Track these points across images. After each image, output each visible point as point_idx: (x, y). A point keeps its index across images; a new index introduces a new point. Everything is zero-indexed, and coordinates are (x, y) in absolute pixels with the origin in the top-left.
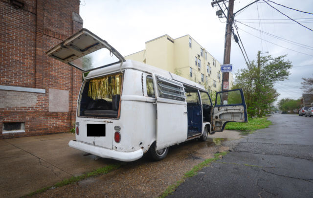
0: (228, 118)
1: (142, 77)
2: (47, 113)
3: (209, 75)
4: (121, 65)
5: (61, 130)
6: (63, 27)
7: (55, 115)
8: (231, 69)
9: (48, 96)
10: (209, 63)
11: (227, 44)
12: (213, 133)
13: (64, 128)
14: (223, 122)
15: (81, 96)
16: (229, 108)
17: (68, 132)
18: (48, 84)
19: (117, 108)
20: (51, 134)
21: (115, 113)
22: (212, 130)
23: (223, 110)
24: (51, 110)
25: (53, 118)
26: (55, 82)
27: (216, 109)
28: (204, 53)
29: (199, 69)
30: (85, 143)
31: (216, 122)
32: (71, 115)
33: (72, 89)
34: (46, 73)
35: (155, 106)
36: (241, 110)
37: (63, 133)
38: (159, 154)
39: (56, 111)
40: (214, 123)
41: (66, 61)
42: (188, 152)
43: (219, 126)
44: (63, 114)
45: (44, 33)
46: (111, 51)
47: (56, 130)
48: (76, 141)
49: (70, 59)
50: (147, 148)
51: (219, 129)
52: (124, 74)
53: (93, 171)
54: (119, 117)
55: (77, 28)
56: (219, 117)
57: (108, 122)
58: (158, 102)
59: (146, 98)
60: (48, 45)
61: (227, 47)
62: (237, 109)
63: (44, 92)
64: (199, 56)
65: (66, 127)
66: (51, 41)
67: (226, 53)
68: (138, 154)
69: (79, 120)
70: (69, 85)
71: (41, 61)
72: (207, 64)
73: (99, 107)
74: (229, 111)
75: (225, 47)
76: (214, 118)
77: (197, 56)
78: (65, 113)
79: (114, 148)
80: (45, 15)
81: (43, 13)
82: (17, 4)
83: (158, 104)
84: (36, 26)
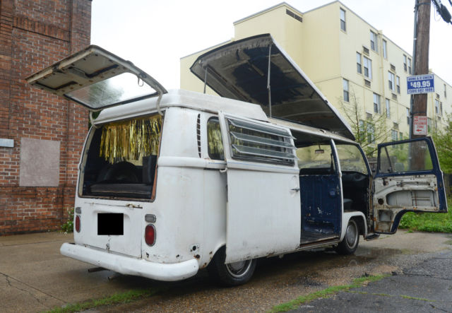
0: (404, 202)
1: (199, 121)
2: (16, 190)
3: (395, 96)
4: (159, 100)
5: (43, 224)
6: (52, 9)
7: (32, 193)
8: (432, 85)
9: (19, 153)
10: (393, 67)
11: (421, 28)
12: (375, 237)
13: (49, 222)
14: (396, 211)
15: (86, 156)
16: (407, 179)
17: (56, 230)
18: (20, 129)
19: (150, 181)
20: (22, 233)
21: (147, 191)
22: (371, 229)
23: (393, 184)
24: (24, 183)
25: (27, 199)
26: (33, 124)
27: (378, 182)
28: (379, 42)
29: (368, 83)
30: (92, 247)
31: (381, 212)
32: (63, 195)
33: (66, 139)
34: (16, 106)
35: (224, 177)
36: (432, 184)
37: (45, 231)
38: (235, 272)
39: (33, 184)
40: (376, 215)
41: (60, 92)
42: (300, 273)
43: (388, 220)
44: (47, 191)
45: (15, 25)
46: (139, 77)
47: (33, 225)
48: (74, 244)
49: (67, 89)
50: (206, 259)
51: (386, 227)
52: (163, 117)
53: (104, 298)
54: (154, 198)
55: (80, 10)
56: (385, 200)
57: (134, 207)
58: (229, 169)
59: (206, 161)
60: (22, 48)
61: (420, 35)
62: (422, 183)
63: (12, 146)
64: (366, 50)
65: (53, 219)
66: (28, 39)
67: (419, 50)
68: (188, 267)
69: (80, 202)
70: (62, 130)
71: (8, 82)
72: (389, 68)
73: (120, 178)
74: (406, 187)
75: (416, 35)
76: (376, 202)
77: (361, 50)
78: (52, 190)
79: (144, 256)
83: (229, 172)
84: (1, 11)
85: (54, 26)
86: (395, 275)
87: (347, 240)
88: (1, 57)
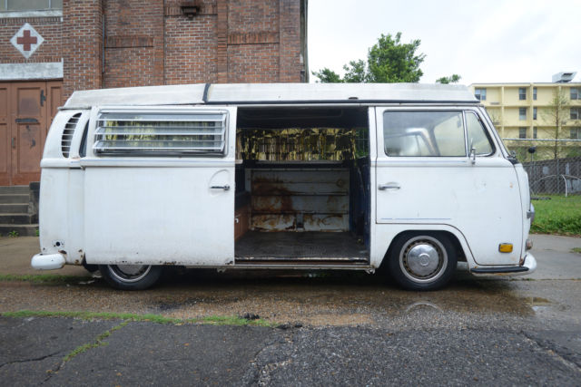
1: (73, 120)
45: (229, 42)
50: (76, 256)
60: (236, 62)
66: (241, 52)
80: (230, 8)
81: (228, 8)
82: (190, 11)
83: (87, 169)
84: (217, 34)
85: (264, 32)
86: (283, 328)
87: (406, 267)
88: (220, 74)
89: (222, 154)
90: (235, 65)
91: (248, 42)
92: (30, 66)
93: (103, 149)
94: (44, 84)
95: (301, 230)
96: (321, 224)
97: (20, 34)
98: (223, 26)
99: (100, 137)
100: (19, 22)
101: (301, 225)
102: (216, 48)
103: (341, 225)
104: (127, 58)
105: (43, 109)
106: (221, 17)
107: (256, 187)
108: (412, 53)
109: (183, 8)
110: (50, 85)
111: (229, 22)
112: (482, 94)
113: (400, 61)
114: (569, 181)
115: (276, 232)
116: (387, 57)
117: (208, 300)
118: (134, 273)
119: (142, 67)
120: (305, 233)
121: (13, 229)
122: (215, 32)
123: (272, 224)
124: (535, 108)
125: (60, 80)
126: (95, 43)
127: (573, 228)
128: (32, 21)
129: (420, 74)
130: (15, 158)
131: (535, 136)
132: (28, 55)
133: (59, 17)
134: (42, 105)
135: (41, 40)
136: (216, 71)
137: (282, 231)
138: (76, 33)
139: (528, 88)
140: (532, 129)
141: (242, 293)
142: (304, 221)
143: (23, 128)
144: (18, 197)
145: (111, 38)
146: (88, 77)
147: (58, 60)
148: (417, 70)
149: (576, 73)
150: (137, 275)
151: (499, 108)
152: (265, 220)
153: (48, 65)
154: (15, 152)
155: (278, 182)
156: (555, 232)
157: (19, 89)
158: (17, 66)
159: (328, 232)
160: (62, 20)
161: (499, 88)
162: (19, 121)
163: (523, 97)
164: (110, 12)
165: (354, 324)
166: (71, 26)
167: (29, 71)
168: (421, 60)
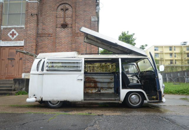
45: (76, 35)
59: (39, 72)
66: (79, 38)
80: (76, 25)
81: (75, 25)
82: (64, 26)
83: (44, 75)
84: (72, 33)
86: (99, 115)
87: (130, 102)
88: (73, 45)
89: (80, 71)
90: (78, 42)
91: (82, 35)
92: (13, 42)
93: (48, 69)
94: (17, 47)
95: (100, 92)
96: (106, 91)
97: (11, 32)
98: (74, 31)
99: (47, 66)
100: (11, 29)
101: (100, 91)
102: (72, 37)
103: (112, 91)
104: (44, 40)
105: (17, 55)
106: (74, 28)
107: (86, 80)
108: (132, 37)
109: (62, 25)
110: (19, 48)
111: (76, 29)
112: (157, 48)
113: (128, 40)
114: (186, 78)
115: (92, 93)
116: (124, 38)
117: (77, 110)
118: (55, 103)
119: (49, 43)
120: (101, 93)
121: (8, 93)
122: (71, 32)
123: (91, 91)
124: (175, 53)
125: (23, 46)
126: (35, 35)
127: (182, 93)
128: (15, 28)
129: (135, 44)
130: (7, 71)
131: (176, 63)
132: (13, 39)
133: (23, 28)
134: (16, 54)
135: (17, 34)
136: (72, 44)
137: (94, 93)
138: (29, 32)
139: (172, 47)
140: (174, 60)
141: (85, 109)
142: (101, 90)
143: (10, 61)
144: (8, 83)
145: (39, 34)
146: (32, 46)
147: (22, 40)
148: (134, 43)
149: (188, 42)
150: (56, 104)
151: (163, 53)
152: (89, 89)
153: (19, 42)
154: (7, 68)
155: (93, 78)
156: (177, 94)
157: (9, 49)
158: (9, 42)
159: (108, 93)
160: (24, 28)
161: (162, 47)
162: (9, 59)
163: (171, 50)
164: (39, 26)
165: (117, 115)
166: (27, 30)
167: (13, 43)
168: (135, 39)
